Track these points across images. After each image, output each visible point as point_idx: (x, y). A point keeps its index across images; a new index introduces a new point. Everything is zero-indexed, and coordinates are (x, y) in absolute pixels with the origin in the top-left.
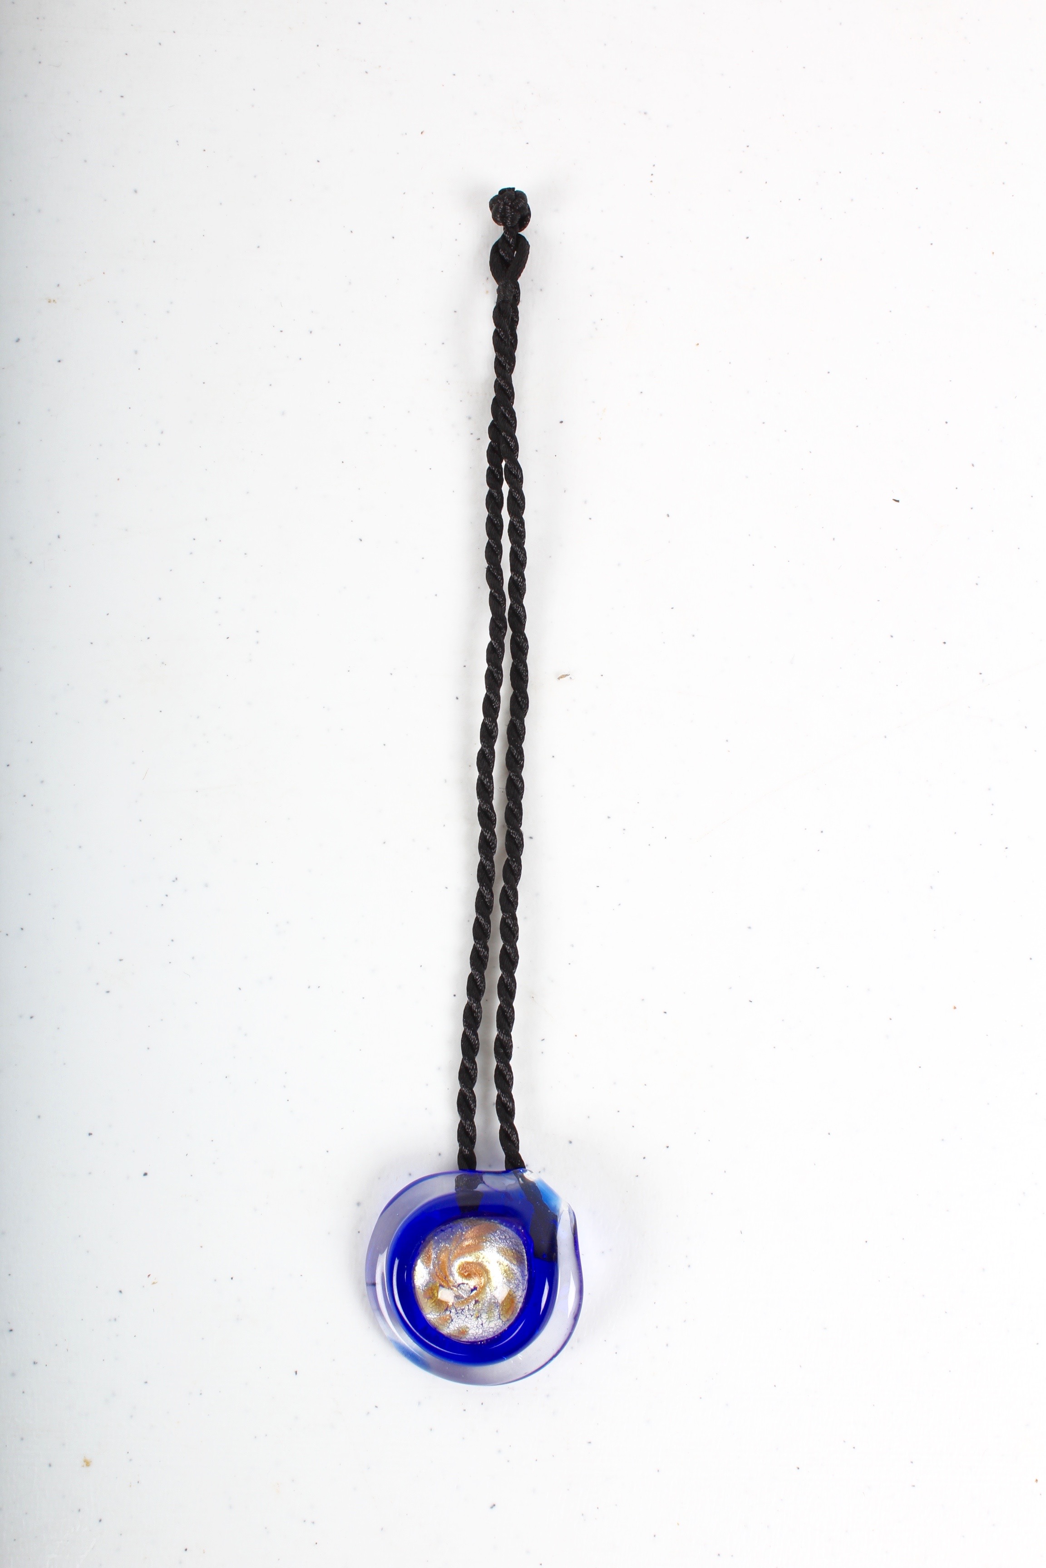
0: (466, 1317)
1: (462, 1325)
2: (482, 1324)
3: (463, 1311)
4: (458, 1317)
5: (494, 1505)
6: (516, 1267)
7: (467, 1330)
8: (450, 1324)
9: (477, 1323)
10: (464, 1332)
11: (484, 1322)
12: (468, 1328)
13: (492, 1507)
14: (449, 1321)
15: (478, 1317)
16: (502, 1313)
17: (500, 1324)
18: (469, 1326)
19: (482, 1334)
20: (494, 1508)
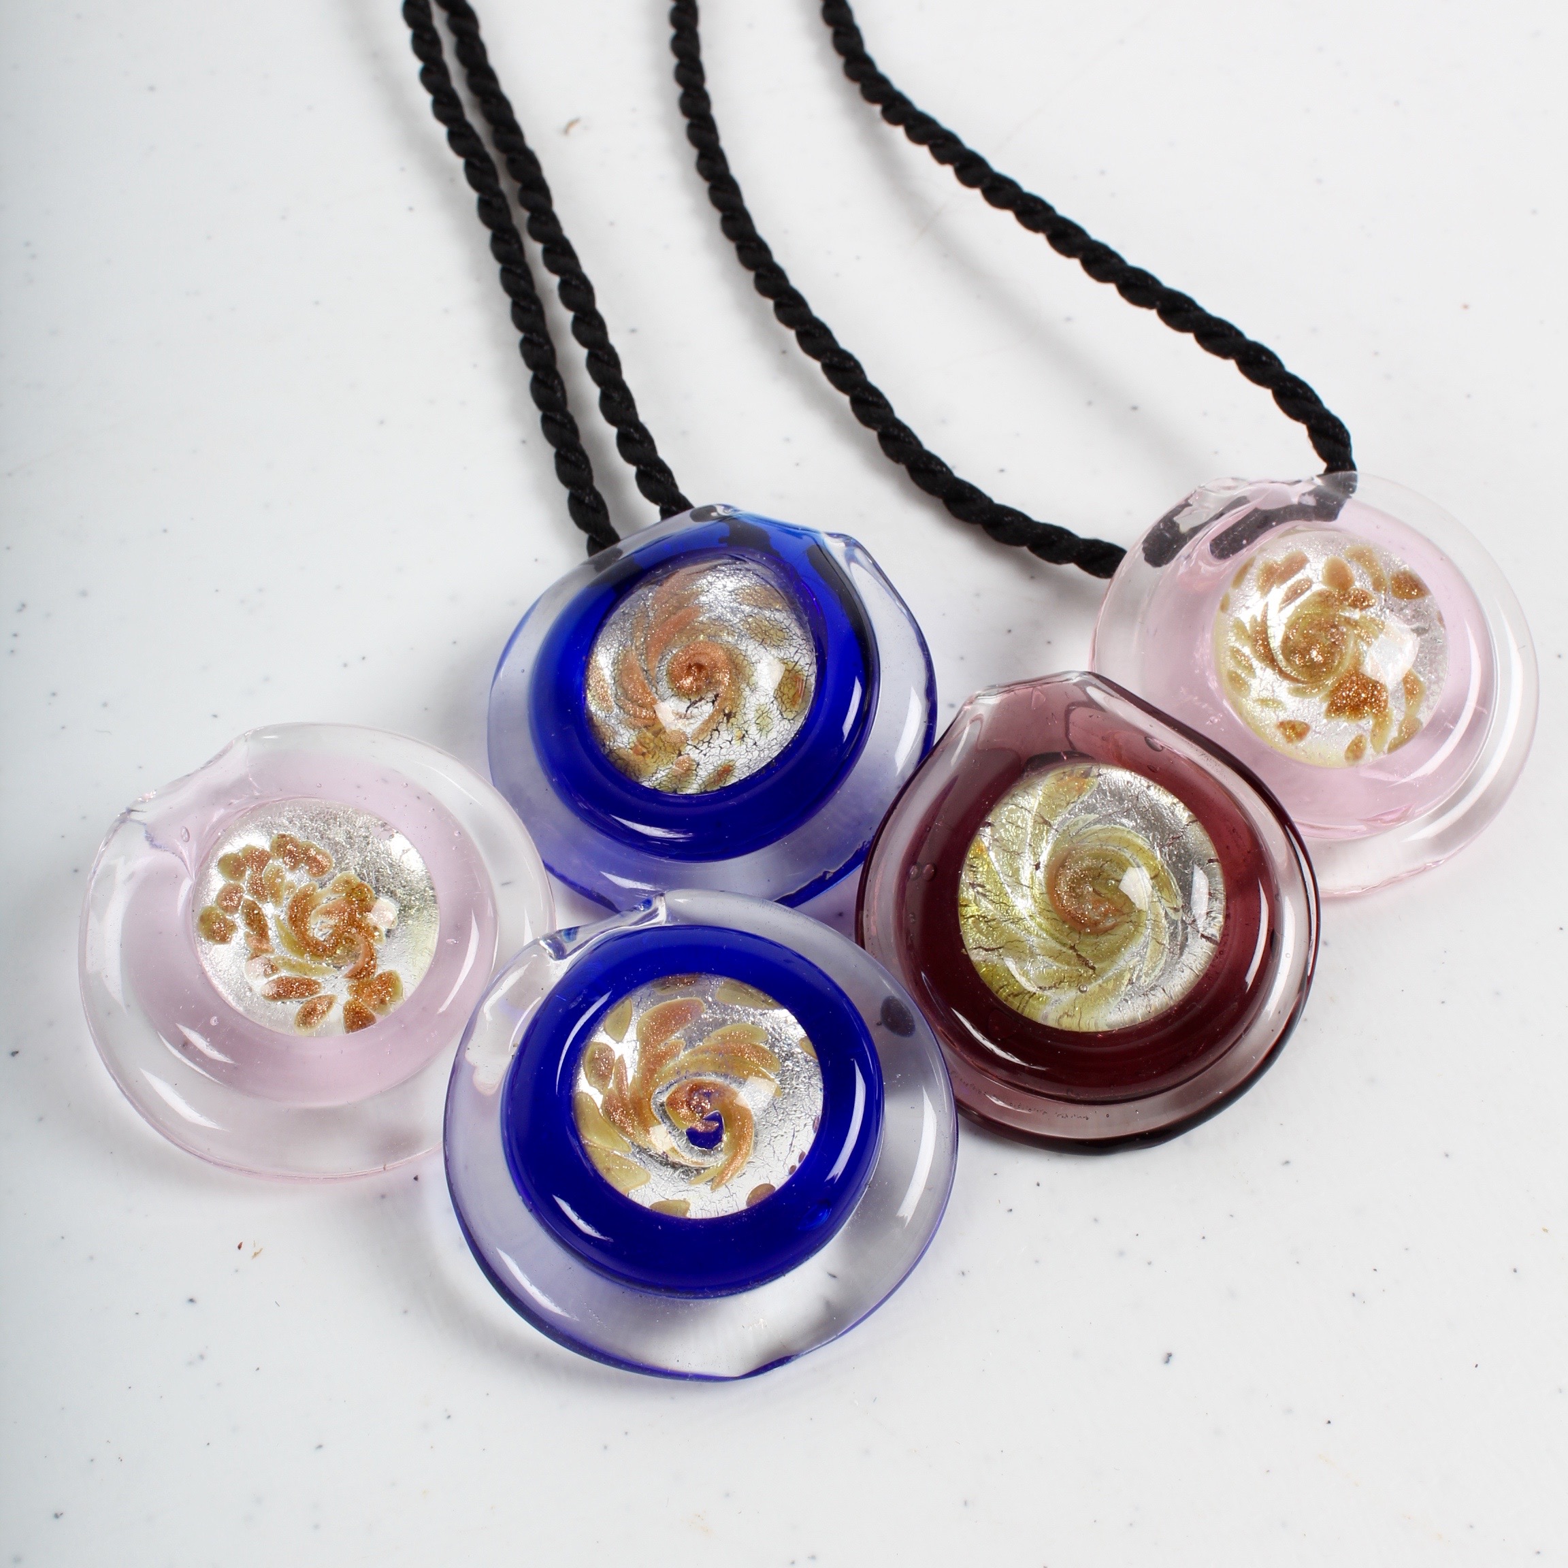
0: (721, 748)
1: (719, 762)
2: (755, 744)
3: (709, 743)
4: (705, 755)
5: (1170, 1355)
6: (785, 614)
7: (731, 764)
8: (697, 770)
9: (744, 746)
10: (727, 770)
11: (756, 740)
12: (733, 760)
13: (1167, 1361)
14: (694, 767)
15: (744, 736)
16: (784, 709)
17: (786, 727)
18: (733, 757)
19: (759, 756)
20: (1172, 1359)
